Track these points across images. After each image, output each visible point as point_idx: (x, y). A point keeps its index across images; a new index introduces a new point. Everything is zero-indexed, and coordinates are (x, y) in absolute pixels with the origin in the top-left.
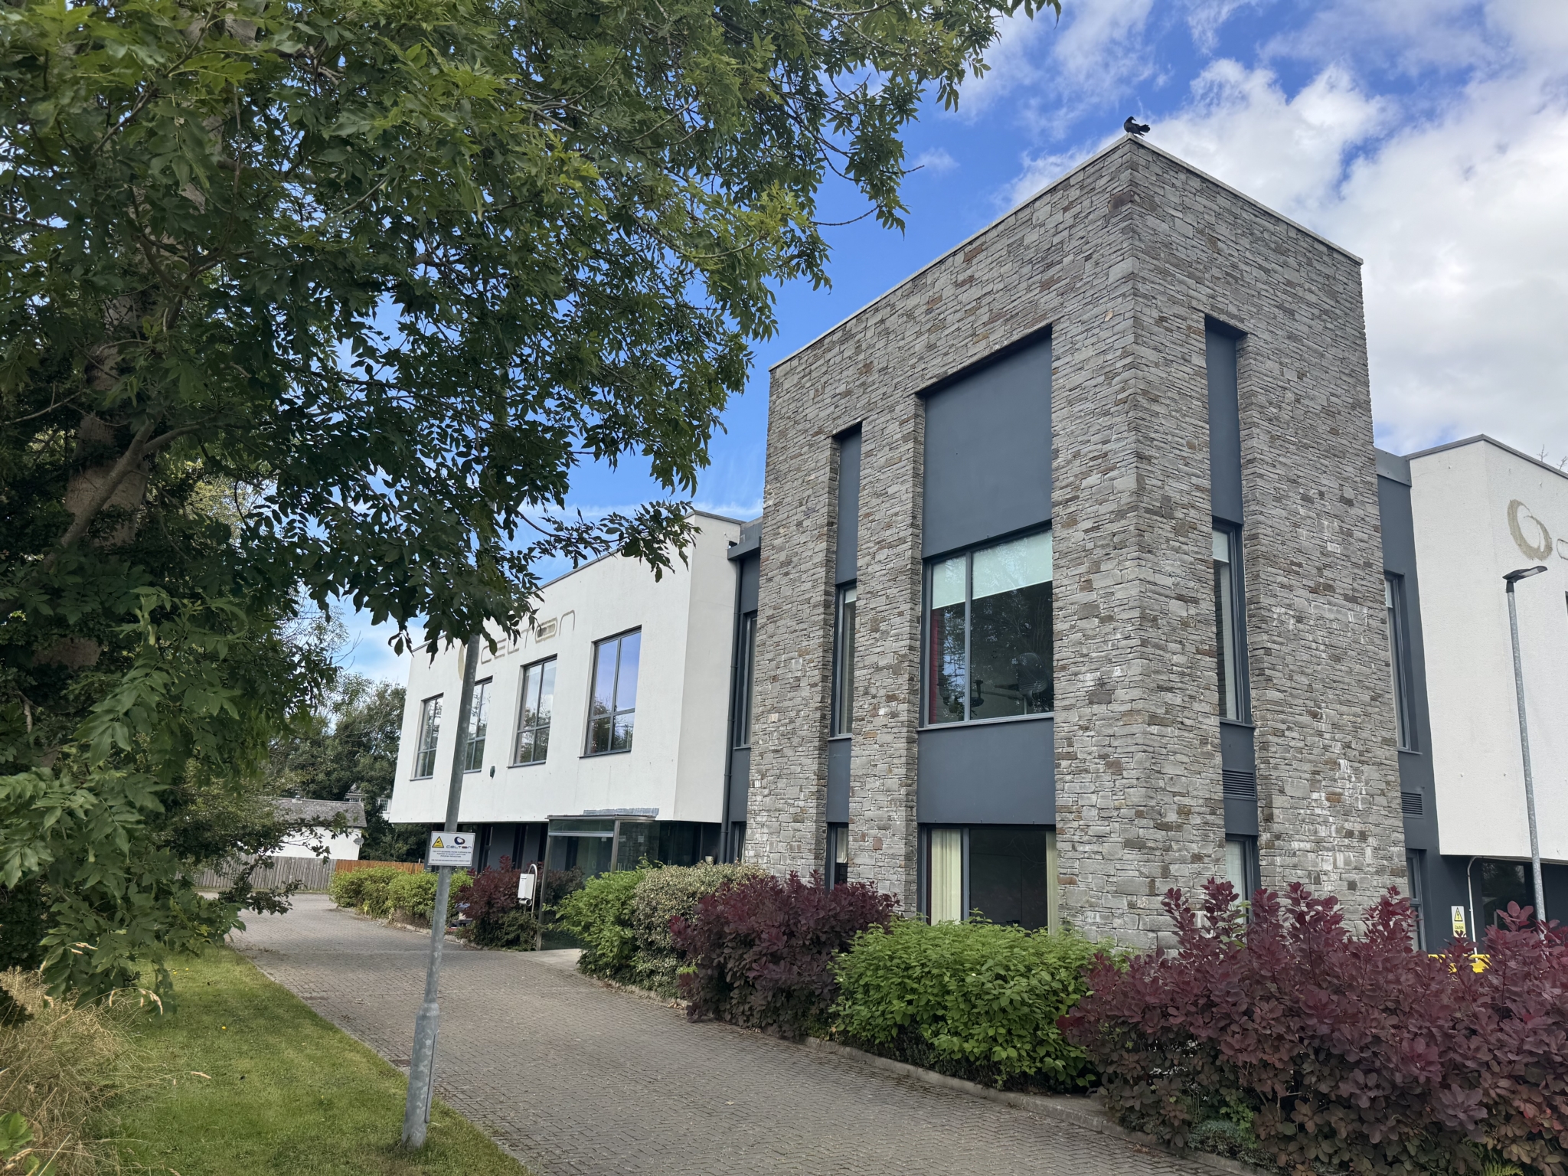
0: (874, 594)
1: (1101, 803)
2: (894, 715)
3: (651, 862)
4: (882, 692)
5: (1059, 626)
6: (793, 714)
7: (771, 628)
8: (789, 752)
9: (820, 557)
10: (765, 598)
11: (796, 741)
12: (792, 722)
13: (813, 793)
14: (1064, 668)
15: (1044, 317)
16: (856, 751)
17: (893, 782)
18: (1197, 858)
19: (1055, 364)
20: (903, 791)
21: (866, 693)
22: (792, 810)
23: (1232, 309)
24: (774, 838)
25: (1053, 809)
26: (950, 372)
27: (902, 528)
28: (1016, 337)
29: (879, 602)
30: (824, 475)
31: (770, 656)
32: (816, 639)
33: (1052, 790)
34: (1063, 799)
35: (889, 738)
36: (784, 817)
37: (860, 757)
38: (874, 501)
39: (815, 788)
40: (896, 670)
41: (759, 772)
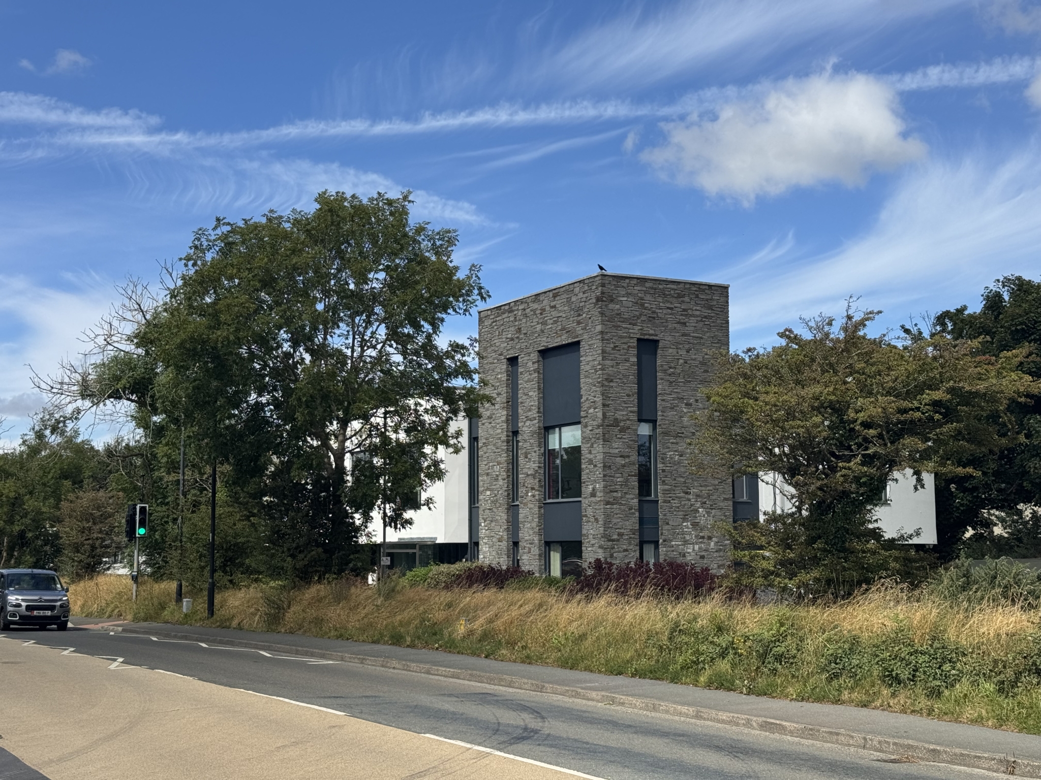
0: (525, 441)
1: (593, 533)
2: (534, 496)
3: (435, 562)
4: (529, 486)
5: (583, 466)
6: (496, 492)
7: (485, 448)
8: (495, 510)
9: (504, 418)
10: (481, 433)
11: (498, 505)
12: (496, 496)
13: (505, 529)
14: (584, 483)
15: (577, 337)
16: (521, 511)
17: (534, 525)
18: (626, 550)
19: (581, 359)
20: (537, 528)
21: (524, 486)
22: (498, 537)
23: (651, 332)
24: (491, 549)
25: (581, 535)
26: (550, 346)
27: (534, 413)
28: (570, 341)
29: (527, 445)
30: (503, 377)
31: (485, 463)
32: (503, 458)
33: (581, 528)
34: (584, 532)
35: (532, 506)
36: (494, 540)
37: (523, 513)
38: (524, 397)
39: (506, 527)
40: (534, 476)
41: (483, 519)
